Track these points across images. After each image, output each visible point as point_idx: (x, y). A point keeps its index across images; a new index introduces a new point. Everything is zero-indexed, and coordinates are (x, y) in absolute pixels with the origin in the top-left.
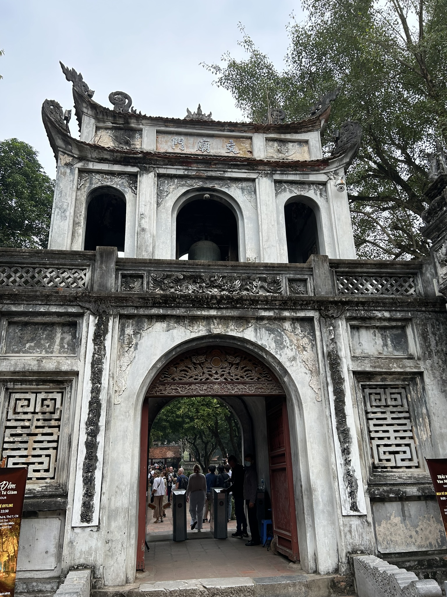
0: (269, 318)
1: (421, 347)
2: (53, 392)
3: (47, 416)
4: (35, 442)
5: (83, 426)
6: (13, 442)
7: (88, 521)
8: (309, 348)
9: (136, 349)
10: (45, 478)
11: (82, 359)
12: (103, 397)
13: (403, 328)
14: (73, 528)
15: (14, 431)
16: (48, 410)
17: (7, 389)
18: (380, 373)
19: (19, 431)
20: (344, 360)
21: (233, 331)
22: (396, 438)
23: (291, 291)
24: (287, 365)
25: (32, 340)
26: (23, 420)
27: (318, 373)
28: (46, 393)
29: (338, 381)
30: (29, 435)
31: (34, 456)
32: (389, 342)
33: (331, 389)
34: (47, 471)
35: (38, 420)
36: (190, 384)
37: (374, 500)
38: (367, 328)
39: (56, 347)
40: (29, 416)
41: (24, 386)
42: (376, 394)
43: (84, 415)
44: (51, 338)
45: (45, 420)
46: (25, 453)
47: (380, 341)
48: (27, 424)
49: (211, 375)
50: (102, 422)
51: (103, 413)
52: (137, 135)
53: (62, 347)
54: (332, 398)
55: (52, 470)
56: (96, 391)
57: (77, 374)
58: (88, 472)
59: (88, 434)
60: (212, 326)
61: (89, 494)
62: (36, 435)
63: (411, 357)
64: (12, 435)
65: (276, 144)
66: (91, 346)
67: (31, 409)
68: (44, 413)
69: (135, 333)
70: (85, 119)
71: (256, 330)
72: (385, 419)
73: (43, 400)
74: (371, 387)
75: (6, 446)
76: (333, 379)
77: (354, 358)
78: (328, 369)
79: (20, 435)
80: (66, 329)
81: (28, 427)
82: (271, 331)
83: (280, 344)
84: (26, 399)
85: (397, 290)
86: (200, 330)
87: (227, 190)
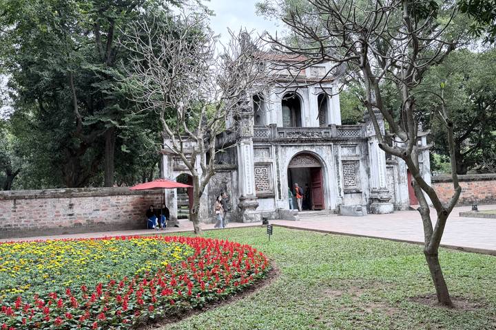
0: (320, 145)
1: (360, 153)
2: (265, 168)
5: (276, 177)
7: (280, 199)
8: (330, 154)
9: (285, 155)
11: (273, 159)
12: (279, 169)
13: (355, 147)
14: (277, 201)
17: (254, 167)
18: (348, 161)
20: (339, 157)
21: (310, 149)
22: (351, 178)
23: (325, 136)
24: (324, 159)
25: (258, 153)
26: (259, 175)
27: (332, 161)
29: (338, 163)
31: (263, 184)
33: (336, 165)
34: (266, 188)
37: (345, 193)
38: (345, 147)
41: (258, 166)
43: (276, 174)
44: (262, 153)
45: (264, 175)
46: (260, 183)
47: (349, 151)
49: (302, 162)
50: (280, 176)
51: (280, 173)
53: (266, 155)
54: (336, 168)
56: (278, 167)
57: (272, 163)
58: (279, 188)
59: (278, 179)
60: (304, 148)
61: (280, 194)
62: (263, 179)
63: (356, 156)
65: (313, 68)
66: (275, 155)
67: (260, 172)
69: (285, 151)
71: (316, 149)
72: (348, 173)
73: (263, 170)
74: (345, 164)
75: (256, 182)
77: (342, 156)
78: (335, 160)
79: (259, 179)
80: (265, 150)
81: (261, 177)
82: (320, 149)
83: (322, 153)
85: (354, 134)
86: (301, 149)
87: (298, 92)
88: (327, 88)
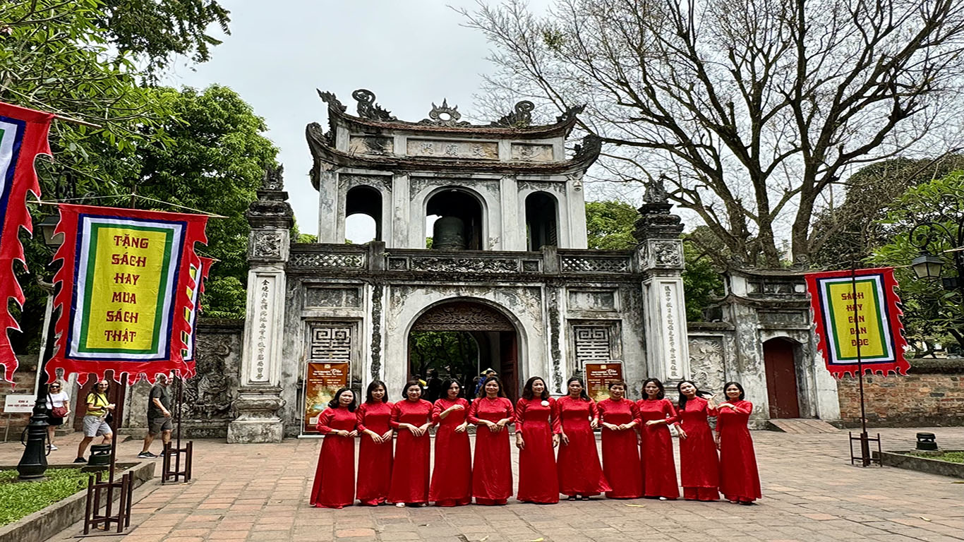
0: (505, 287)
1: (623, 305)
2: (343, 328)
3: (341, 341)
5: (369, 348)
8: (535, 305)
9: (403, 304)
11: (365, 310)
12: (382, 332)
13: (612, 293)
16: (340, 337)
17: (311, 326)
18: (589, 320)
20: (561, 313)
21: (477, 294)
23: (524, 268)
24: (517, 315)
25: (325, 298)
27: (541, 319)
28: (338, 328)
29: (555, 325)
32: (599, 301)
33: (549, 329)
35: (334, 343)
38: (583, 293)
39: (343, 302)
40: (327, 341)
41: (323, 325)
43: (370, 341)
44: (339, 298)
45: (339, 343)
47: (592, 300)
48: (326, 345)
49: (459, 319)
50: (382, 345)
51: (383, 340)
52: (389, 142)
53: (348, 302)
54: (550, 334)
56: (376, 329)
57: (362, 319)
59: (373, 351)
60: (461, 292)
63: (615, 311)
65: (521, 148)
66: (371, 304)
67: (328, 337)
69: (402, 296)
70: (340, 130)
71: (495, 294)
73: (337, 331)
76: (551, 323)
77: (571, 311)
78: (548, 318)
79: (323, 351)
80: (349, 292)
82: (507, 295)
83: (513, 302)
84: (324, 332)
85: (611, 268)
87: (473, 188)
88: (553, 182)
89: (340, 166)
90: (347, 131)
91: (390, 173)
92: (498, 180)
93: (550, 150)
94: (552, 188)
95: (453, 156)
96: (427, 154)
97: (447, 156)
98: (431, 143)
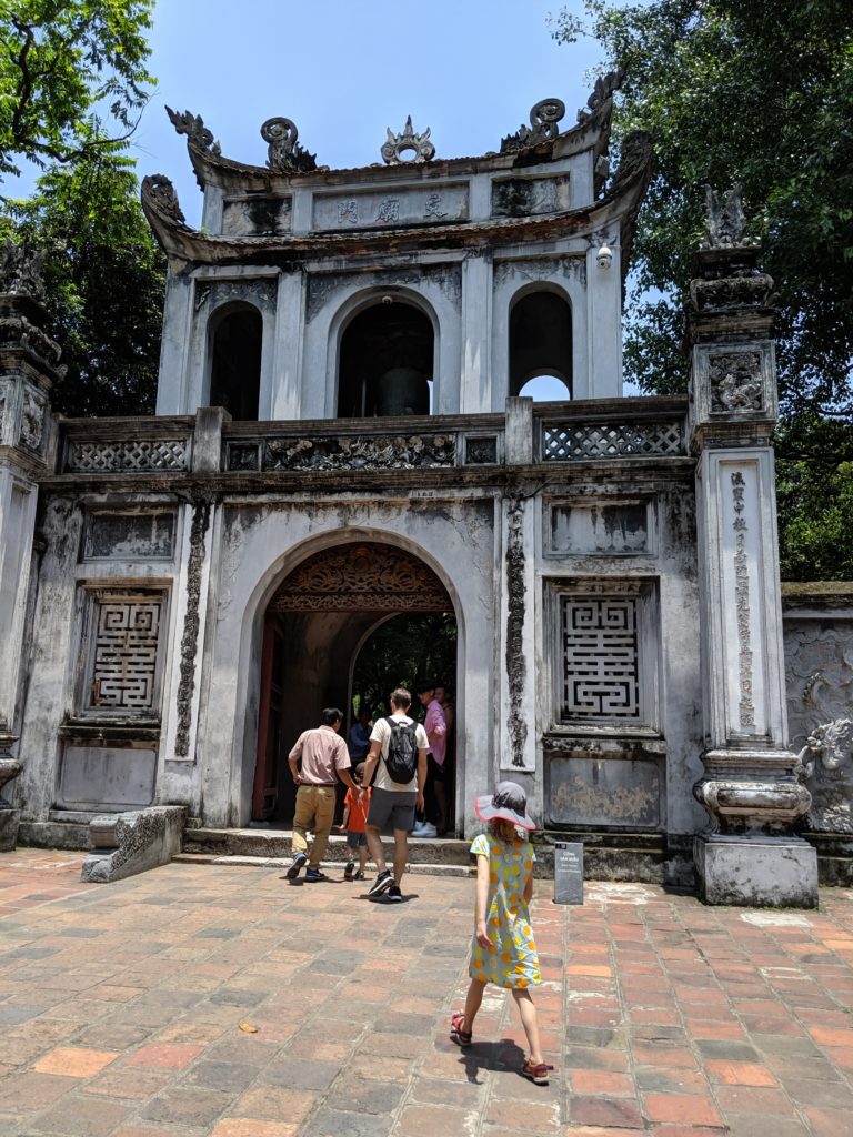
2: (148, 604)
3: (143, 634)
4: (130, 663)
5: (178, 646)
6: (106, 663)
7: (183, 755)
8: (482, 542)
9: (245, 548)
10: (141, 706)
11: (177, 560)
12: (202, 611)
13: (642, 509)
14: (167, 761)
15: (106, 650)
16: (143, 625)
17: (96, 600)
18: (589, 579)
19: (111, 650)
20: (530, 560)
21: (377, 522)
22: (606, 673)
23: (468, 457)
25: (123, 539)
26: (117, 637)
27: (491, 579)
28: (142, 605)
29: (517, 591)
30: (123, 655)
31: (129, 680)
32: (617, 530)
33: (505, 603)
34: (144, 697)
35: (133, 638)
36: (324, 595)
37: (550, 754)
38: (583, 509)
39: (151, 546)
40: (122, 633)
41: (115, 597)
42: (586, 609)
43: (180, 632)
44: (146, 537)
45: (141, 638)
46: (119, 676)
47: (601, 528)
48: (120, 641)
49: (354, 584)
50: (200, 641)
51: (201, 630)
52: (284, 208)
53: (157, 547)
55: (148, 697)
56: (193, 604)
57: (172, 582)
58: (184, 699)
59: (184, 656)
60: (348, 516)
61: (184, 726)
62: (131, 655)
63: (646, 554)
64: (105, 655)
65: (511, 189)
66: (187, 546)
67: (124, 625)
68: (139, 630)
69: (245, 530)
70: (210, 189)
71: (408, 520)
72: (595, 645)
73: (138, 614)
74: (579, 599)
75: (98, 667)
76: (510, 588)
77: (549, 557)
78: (504, 574)
79: (114, 655)
80: (161, 523)
81: (122, 646)
82: (431, 520)
84: (118, 613)
86: (328, 522)
87: (412, 286)
88: (564, 257)
89: (198, 263)
90: (221, 192)
91: (275, 270)
92: (459, 264)
93: (564, 188)
94: (560, 271)
95: (391, 223)
96: (347, 225)
97: (380, 223)
98: (354, 200)
